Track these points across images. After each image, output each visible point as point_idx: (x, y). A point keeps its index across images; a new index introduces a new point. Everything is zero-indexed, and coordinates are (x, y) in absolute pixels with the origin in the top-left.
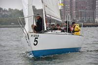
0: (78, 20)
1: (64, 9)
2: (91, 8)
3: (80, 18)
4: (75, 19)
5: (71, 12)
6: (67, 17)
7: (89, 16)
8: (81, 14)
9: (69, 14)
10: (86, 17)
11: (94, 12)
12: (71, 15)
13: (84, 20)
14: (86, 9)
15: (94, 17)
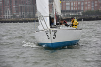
0: (18, 16)
1: (3, 4)
2: (31, 3)
3: (20, 13)
4: (15, 14)
5: (10, 7)
6: (6, 12)
7: (30, 11)
8: (21, 9)
9: (9, 9)
10: (26, 12)
11: (34, 7)
12: (11, 9)
13: (25, 15)
14: (26, 4)
15: (34, 12)
